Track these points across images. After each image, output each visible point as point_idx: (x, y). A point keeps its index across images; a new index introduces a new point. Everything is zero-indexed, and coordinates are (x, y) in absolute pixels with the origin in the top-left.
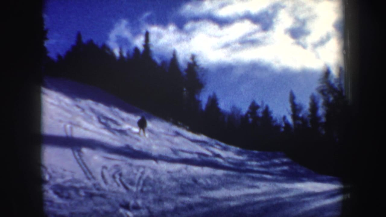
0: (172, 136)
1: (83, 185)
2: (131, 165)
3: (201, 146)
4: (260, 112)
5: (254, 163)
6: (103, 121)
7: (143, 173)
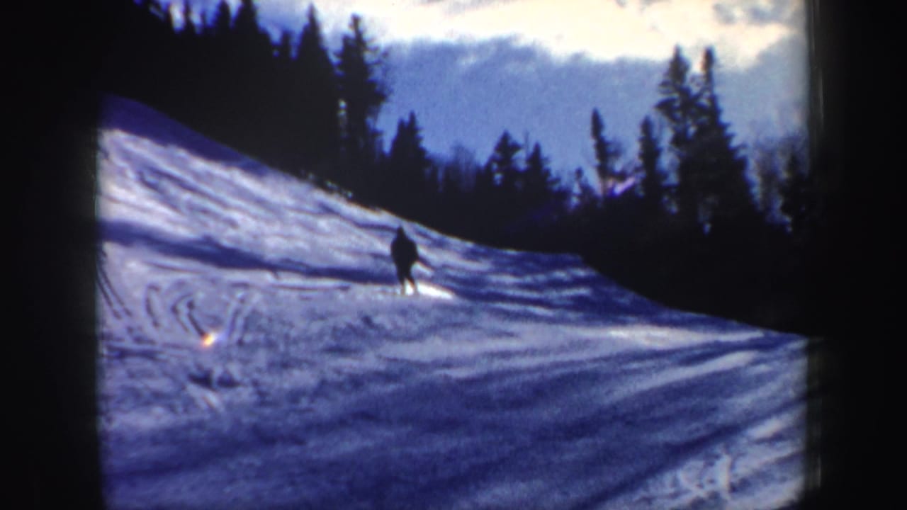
0: (311, 213)
2: (214, 281)
3: (381, 237)
4: (521, 159)
5: (509, 279)
6: (150, 179)
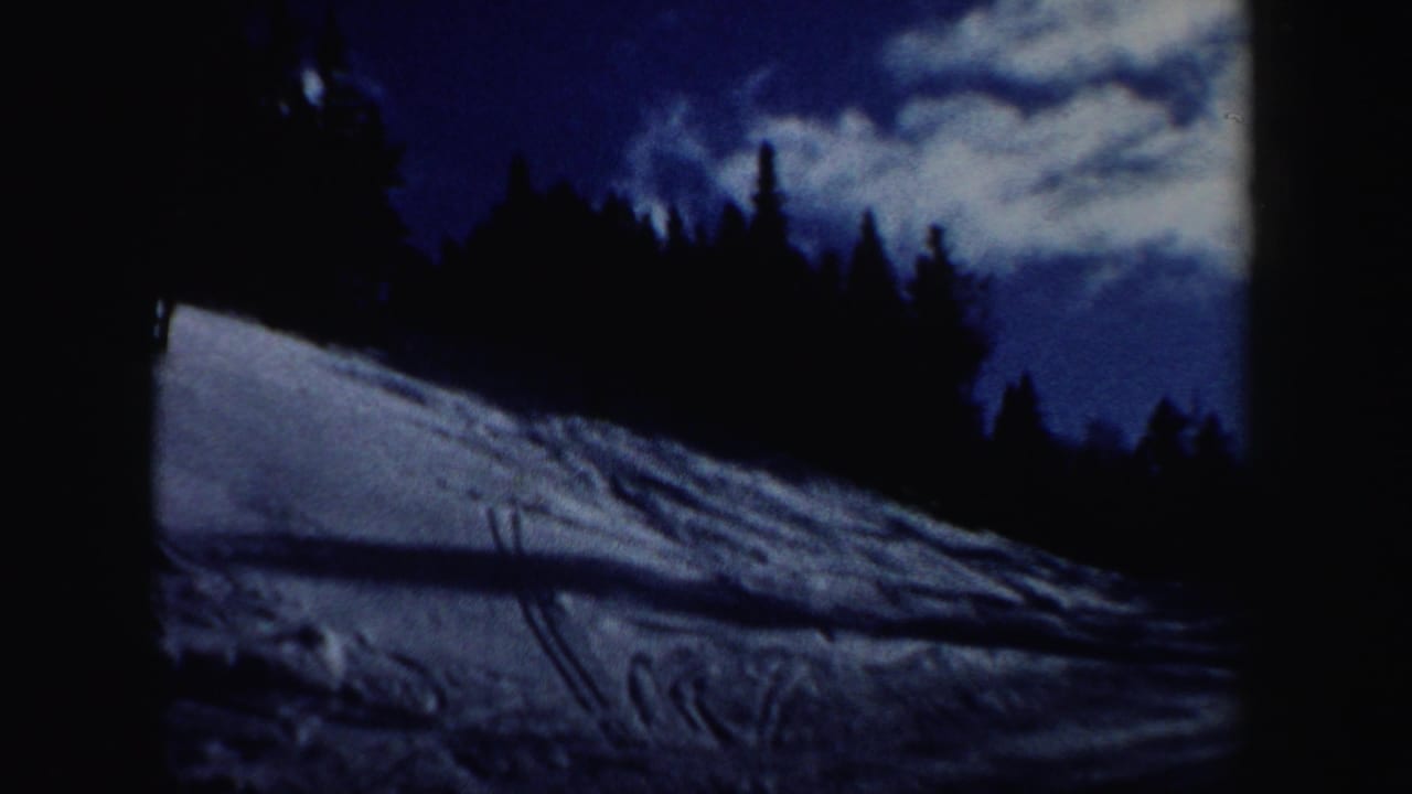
0: (874, 534)
1: (562, 727)
2: (736, 649)
3: (985, 570)
4: (1189, 440)
6: (630, 489)
7: (779, 678)
